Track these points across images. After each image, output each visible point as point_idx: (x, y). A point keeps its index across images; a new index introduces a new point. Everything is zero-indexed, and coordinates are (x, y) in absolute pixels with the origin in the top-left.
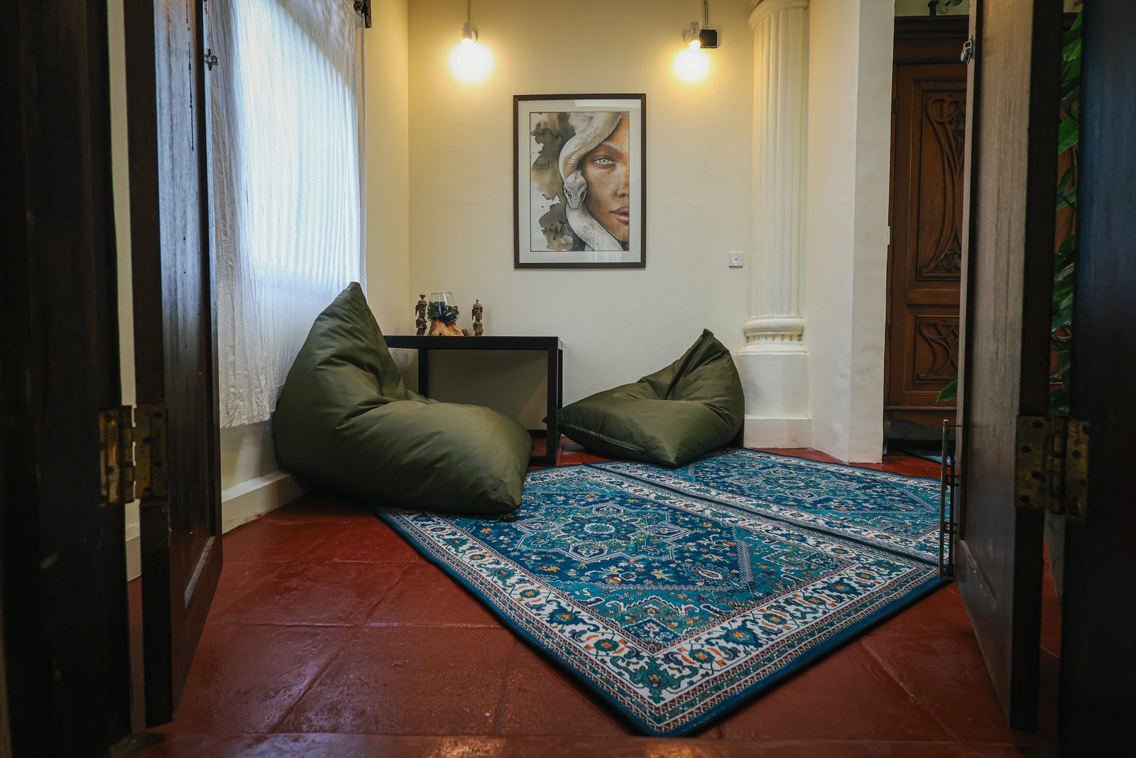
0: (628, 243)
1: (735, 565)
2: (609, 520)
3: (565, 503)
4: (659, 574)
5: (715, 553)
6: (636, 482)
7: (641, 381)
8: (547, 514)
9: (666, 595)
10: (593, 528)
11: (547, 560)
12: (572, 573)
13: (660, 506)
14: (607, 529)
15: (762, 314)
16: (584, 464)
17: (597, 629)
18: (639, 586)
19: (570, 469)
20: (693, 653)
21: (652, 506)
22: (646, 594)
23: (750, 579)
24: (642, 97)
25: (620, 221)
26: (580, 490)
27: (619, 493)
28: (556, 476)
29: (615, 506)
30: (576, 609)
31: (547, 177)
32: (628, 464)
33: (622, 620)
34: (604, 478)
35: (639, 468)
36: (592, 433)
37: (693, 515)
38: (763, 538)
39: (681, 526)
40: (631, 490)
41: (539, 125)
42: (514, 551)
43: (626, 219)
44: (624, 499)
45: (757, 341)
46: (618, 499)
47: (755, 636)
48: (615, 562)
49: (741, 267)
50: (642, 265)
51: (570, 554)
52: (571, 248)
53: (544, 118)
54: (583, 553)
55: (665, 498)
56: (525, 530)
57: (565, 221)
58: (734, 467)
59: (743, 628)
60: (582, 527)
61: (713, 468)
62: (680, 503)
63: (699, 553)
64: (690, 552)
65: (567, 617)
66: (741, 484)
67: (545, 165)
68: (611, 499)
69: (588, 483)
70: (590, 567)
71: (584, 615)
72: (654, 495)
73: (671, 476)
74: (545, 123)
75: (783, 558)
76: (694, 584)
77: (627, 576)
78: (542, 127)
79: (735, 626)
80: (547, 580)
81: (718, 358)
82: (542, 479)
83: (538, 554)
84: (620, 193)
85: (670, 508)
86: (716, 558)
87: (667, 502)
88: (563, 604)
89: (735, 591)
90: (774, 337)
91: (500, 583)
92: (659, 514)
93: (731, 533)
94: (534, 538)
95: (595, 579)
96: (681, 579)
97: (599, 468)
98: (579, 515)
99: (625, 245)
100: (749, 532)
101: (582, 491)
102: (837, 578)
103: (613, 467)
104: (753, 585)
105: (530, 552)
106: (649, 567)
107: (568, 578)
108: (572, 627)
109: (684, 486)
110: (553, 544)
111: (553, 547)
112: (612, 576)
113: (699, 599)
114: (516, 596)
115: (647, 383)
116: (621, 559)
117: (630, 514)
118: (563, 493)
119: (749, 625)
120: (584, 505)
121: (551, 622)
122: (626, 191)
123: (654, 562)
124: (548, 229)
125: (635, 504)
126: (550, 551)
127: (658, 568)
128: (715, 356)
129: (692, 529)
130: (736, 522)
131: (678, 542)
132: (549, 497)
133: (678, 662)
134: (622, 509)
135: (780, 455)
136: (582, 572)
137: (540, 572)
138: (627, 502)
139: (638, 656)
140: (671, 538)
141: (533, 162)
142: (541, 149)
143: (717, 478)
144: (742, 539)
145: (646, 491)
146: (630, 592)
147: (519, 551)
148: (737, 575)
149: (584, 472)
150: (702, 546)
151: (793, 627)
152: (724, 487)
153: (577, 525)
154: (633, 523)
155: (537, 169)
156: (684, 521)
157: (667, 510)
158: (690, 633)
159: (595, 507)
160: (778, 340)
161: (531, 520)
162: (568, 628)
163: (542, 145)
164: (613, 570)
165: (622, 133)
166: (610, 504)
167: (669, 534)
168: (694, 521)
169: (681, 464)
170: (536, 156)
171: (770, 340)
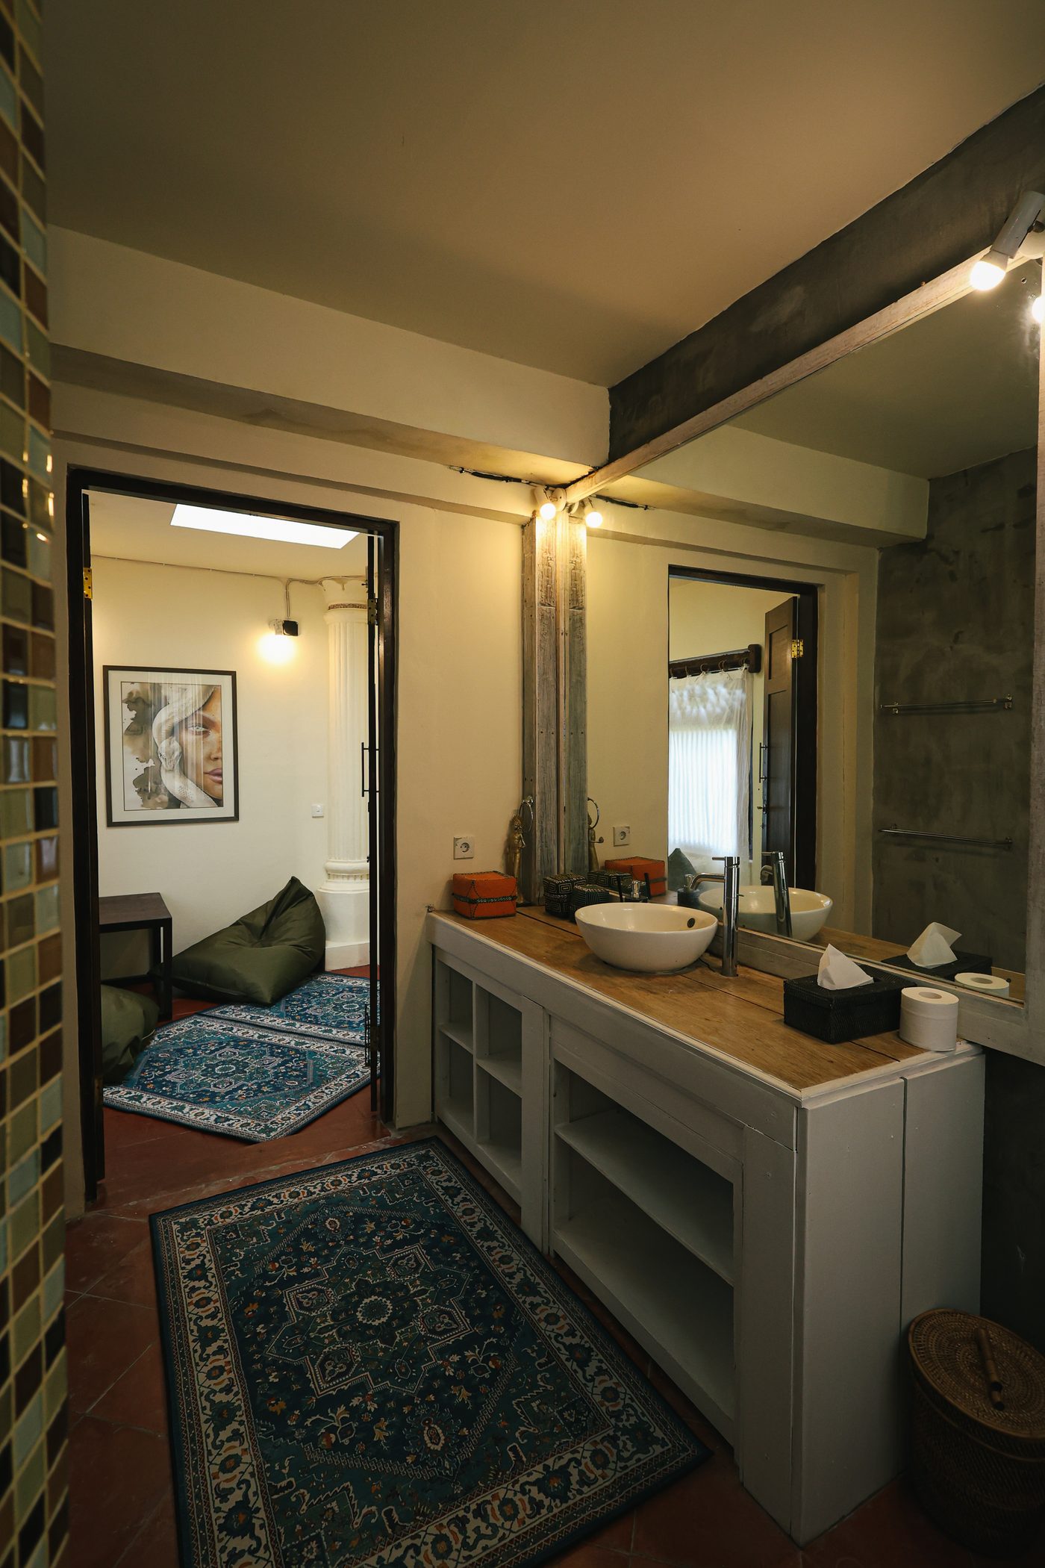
0: (222, 800)
1: (305, 1075)
2: (230, 1062)
3: (195, 1054)
4: (265, 1089)
5: (295, 1070)
6: (242, 1025)
7: (237, 924)
8: (186, 1066)
9: (269, 1099)
10: (221, 1070)
11: (200, 1095)
12: (218, 1099)
13: (262, 1043)
14: (231, 1068)
15: (339, 859)
16: (196, 1014)
17: (239, 1120)
18: (255, 1098)
19: (186, 1022)
20: (282, 1119)
21: (257, 1045)
22: (260, 1100)
23: (311, 1081)
24: (233, 674)
25: (214, 781)
26: (202, 1041)
27: (232, 1038)
28: (177, 1030)
29: (231, 1050)
30: (226, 1115)
31: (140, 741)
32: (233, 1007)
33: (250, 1114)
34: (216, 1026)
35: (242, 1010)
36: (199, 983)
37: (284, 1047)
38: (323, 1056)
39: (277, 1057)
40: (240, 1034)
41: (131, 694)
42: (177, 1094)
43: (219, 779)
44: (236, 1042)
45: (336, 880)
46: (232, 1043)
47: (309, 1106)
48: (240, 1088)
49: (323, 817)
50: (236, 818)
51: (212, 1089)
52: (166, 806)
53: (136, 688)
54: (220, 1086)
55: (265, 1036)
56: (177, 1080)
57: (158, 782)
58: (315, 997)
59: (305, 1104)
60: (214, 1070)
61: (299, 1000)
62: (275, 1038)
63: (286, 1072)
64: (281, 1072)
65: (223, 1120)
66: (317, 1014)
67: (138, 730)
68: (228, 1044)
69: (206, 1033)
70: (227, 1093)
71: (231, 1117)
72: (257, 1035)
73: (267, 1015)
74: (138, 692)
75: (330, 1066)
76: (283, 1090)
77: (249, 1094)
78: (134, 696)
79: (301, 1104)
80: (205, 1105)
81: (304, 899)
82: (167, 1036)
83: (193, 1093)
84: (213, 756)
85: (269, 1044)
86: (295, 1073)
87: (266, 1039)
88: (219, 1114)
89: (304, 1088)
90: (348, 877)
91: (180, 1113)
92: (262, 1051)
93: (305, 1056)
94: (185, 1084)
95: (232, 1099)
96: (277, 1089)
97: (210, 1017)
98: (209, 1062)
99: (219, 802)
100: (315, 1053)
101: (204, 1041)
102: (353, 1071)
103: (222, 1012)
104: (312, 1084)
105: (187, 1093)
106: (259, 1086)
107: (217, 1102)
108: (228, 1123)
109: (279, 1023)
110: (200, 1085)
111: (200, 1087)
112: (240, 1096)
113: (286, 1096)
114: (192, 1116)
115: (243, 926)
116: (243, 1085)
117: (243, 1055)
118: (189, 1046)
119: (307, 1102)
120: (210, 1053)
121: (216, 1123)
122: (219, 755)
123: (262, 1083)
124: (142, 790)
125: (245, 1046)
126: (200, 1090)
127: (264, 1086)
128: (302, 899)
129: (282, 1058)
130: (309, 1047)
131: (274, 1068)
132: (180, 1051)
133: (276, 1123)
134: (237, 1051)
135: (351, 977)
136: (223, 1097)
137: (200, 1103)
138: (239, 1045)
139: (260, 1125)
140: (271, 1066)
141: (125, 727)
142: (134, 716)
143: (301, 1010)
144: (310, 1058)
145: (251, 1032)
146: (251, 1101)
147: (180, 1094)
148: (305, 1080)
149: (199, 1022)
150: (289, 1067)
151: (326, 1098)
152: (305, 1018)
153: (210, 1069)
154: (246, 1061)
155: (131, 735)
156: (278, 1053)
157: (267, 1046)
158: (281, 1112)
159: (217, 1053)
160: (351, 880)
161: (177, 1073)
162: (226, 1124)
163: (134, 712)
164: (240, 1092)
165: (214, 704)
166: (227, 1049)
167: (269, 1064)
168: (284, 1052)
169: (275, 1001)
170: (128, 723)
171: (346, 880)
